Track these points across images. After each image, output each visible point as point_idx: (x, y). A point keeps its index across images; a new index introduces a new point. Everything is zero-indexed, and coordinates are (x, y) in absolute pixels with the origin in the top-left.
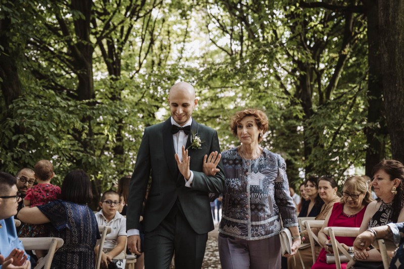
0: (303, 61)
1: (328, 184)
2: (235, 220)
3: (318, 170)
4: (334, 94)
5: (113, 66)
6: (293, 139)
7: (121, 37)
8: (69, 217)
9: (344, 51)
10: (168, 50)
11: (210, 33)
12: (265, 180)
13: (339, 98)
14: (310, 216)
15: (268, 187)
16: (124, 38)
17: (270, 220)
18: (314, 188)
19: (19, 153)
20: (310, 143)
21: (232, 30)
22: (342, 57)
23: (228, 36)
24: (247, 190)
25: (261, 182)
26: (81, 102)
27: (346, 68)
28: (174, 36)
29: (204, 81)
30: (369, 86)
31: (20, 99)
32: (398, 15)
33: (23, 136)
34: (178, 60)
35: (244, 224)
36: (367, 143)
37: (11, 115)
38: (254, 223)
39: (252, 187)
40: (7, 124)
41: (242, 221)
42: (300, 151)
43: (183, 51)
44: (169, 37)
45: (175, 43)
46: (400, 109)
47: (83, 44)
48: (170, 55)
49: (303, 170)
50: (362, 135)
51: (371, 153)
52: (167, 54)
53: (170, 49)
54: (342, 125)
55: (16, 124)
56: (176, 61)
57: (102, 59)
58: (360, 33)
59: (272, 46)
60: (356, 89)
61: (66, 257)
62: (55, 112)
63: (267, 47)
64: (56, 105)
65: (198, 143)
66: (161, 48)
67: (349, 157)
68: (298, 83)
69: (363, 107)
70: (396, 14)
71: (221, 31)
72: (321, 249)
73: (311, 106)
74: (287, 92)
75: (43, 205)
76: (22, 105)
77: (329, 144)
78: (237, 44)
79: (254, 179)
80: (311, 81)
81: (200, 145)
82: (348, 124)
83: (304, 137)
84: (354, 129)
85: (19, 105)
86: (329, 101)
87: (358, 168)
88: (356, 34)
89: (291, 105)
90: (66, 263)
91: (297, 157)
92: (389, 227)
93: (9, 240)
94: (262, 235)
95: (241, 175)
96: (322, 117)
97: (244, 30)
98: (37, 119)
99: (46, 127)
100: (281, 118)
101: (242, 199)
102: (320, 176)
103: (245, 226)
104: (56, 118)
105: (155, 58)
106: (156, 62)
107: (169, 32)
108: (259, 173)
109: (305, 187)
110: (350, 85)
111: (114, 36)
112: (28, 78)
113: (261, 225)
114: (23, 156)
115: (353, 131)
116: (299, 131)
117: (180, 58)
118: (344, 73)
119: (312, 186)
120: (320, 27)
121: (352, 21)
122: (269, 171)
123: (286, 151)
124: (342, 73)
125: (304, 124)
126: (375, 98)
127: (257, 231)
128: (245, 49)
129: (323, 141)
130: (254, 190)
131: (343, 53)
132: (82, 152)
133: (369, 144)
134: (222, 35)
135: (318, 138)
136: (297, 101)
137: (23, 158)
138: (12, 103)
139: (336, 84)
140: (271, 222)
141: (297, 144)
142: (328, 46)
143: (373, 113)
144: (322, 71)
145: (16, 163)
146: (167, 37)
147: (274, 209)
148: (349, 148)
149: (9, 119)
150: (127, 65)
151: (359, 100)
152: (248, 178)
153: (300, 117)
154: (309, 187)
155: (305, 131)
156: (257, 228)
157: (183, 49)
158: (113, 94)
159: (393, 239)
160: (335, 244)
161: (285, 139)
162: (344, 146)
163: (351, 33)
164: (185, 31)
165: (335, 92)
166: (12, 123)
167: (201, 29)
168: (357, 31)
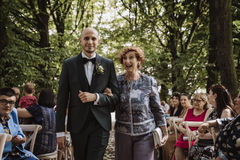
0: (172, 27)
1: (186, 98)
2: (123, 122)
3: (179, 90)
4: (189, 46)
5: (60, 27)
6: (165, 72)
7: (65, 10)
8: (43, 115)
9: (196, 21)
10: (92, 18)
11: (117, 8)
12: (142, 94)
13: (193, 48)
14: (175, 116)
15: (144, 99)
16: (66, 10)
17: (146, 122)
18: (177, 100)
19: (8, 78)
20: (175, 75)
21: (130, 6)
22: (195, 25)
23: (128, 10)
24: (129, 102)
25: (139, 96)
26: (43, 49)
27: (197, 31)
28: (96, 9)
29: (114, 37)
30: (209, 42)
31: (8, 47)
32: (226, 3)
33: (11, 68)
34: (98, 24)
35: (129, 125)
36: (207, 75)
37: (3, 56)
38: (135, 124)
39: (132, 99)
40: (2, 61)
41: (127, 123)
42: (169, 79)
43: (101, 19)
44: (93, 10)
45: (96, 13)
46: (226, 57)
47: (43, 14)
48: (93, 20)
49: (171, 90)
50: (205, 70)
51: (210, 81)
52: (91, 20)
53: (93, 17)
54: (194, 64)
55: (7, 61)
56: (97, 24)
57: (53, 22)
58: (205, 11)
59: (154, 18)
60: (203, 44)
61: (41, 136)
62: (29, 54)
63: (152, 19)
64: (29, 50)
65: (102, 71)
66: (88, 16)
67: (197, 83)
68: (169, 39)
69: (206, 54)
70: (225, 3)
71: (124, 7)
72: (181, 134)
73: (176, 53)
74: (162, 45)
75: (29, 107)
76: (10, 50)
77: (186, 75)
78: (133, 15)
79: (135, 94)
80: (176, 38)
81: (103, 71)
82: (197, 64)
83: (171, 70)
84: (201, 67)
85: (8, 50)
86: (187, 50)
87: (203, 89)
88: (203, 11)
89: (165, 52)
90: (41, 140)
91: (167, 82)
92: (217, 121)
93: (15, 126)
94: (142, 132)
95: (125, 92)
96: (182, 60)
97: (138, 7)
98: (19, 58)
99: (24, 63)
100: (159, 60)
101: (127, 108)
102: (181, 94)
103: (129, 126)
104: (30, 58)
105: (84, 23)
106: (85, 25)
107: (92, 7)
108: (138, 89)
109: (172, 100)
110: (199, 41)
111: (60, 10)
112: (11, 34)
113: (140, 125)
114: (11, 80)
115: (200, 68)
116: (169, 67)
117: (99, 23)
118: (196, 33)
119: (176, 99)
120: (182, 7)
121: (201, 3)
122: (145, 88)
123: (161, 79)
124: (195, 33)
125: (172, 64)
126: (213, 49)
127: (137, 129)
128: (138, 18)
129: (183, 74)
130: (135, 101)
131: (195, 22)
132: (43, 78)
133: (209, 76)
134: (125, 9)
135: (180, 72)
136: (168, 50)
137: (10, 81)
138: (4, 49)
139: (191, 40)
140: (147, 123)
141: (168, 75)
142: (187, 17)
143: (211, 58)
144: (183, 32)
145: (6, 84)
146: (91, 10)
147: (149, 114)
148: (197, 78)
149: (3, 58)
150: (68, 27)
151: (204, 50)
152: (130, 93)
153: (170, 59)
154: (175, 100)
155: (172, 67)
156: (137, 127)
157: (101, 17)
158: (60, 44)
159: (219, 127)
160: (188, 131)
161: (160, 72)
162: (195, 77)
163: (200, 11)
164: (102, 6)
165: (190, 45)
166: (5, 61)
167: (112, 6)
168: (203, 10)
